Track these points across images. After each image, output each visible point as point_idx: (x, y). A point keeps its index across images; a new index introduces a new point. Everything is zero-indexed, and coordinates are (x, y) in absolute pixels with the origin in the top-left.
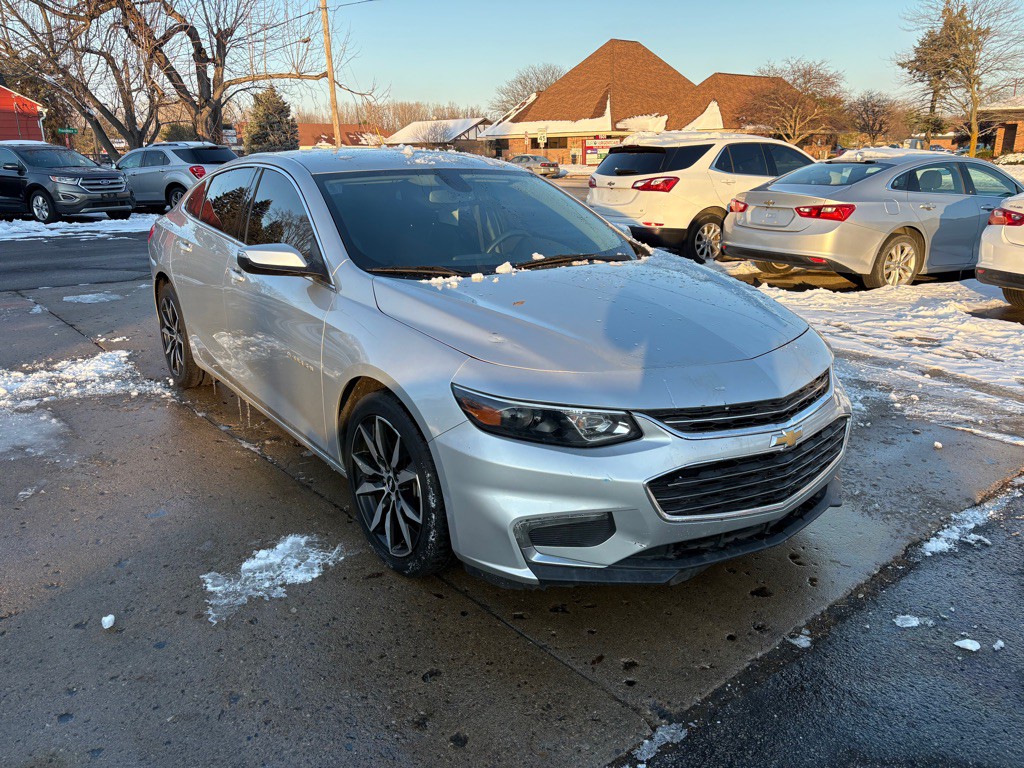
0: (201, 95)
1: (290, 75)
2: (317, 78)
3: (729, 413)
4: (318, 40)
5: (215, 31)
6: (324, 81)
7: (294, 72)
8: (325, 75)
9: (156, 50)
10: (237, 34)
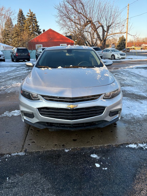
0: (102, 38)
1: (119, 33)
2: (124, 33)
3: (59, 98)
4: (126, 25)
5: (108, 26)
6: (126, 34)
7: (120, 32)
8: (126, 32)
9: (96, 30)
10: (112, 26)
